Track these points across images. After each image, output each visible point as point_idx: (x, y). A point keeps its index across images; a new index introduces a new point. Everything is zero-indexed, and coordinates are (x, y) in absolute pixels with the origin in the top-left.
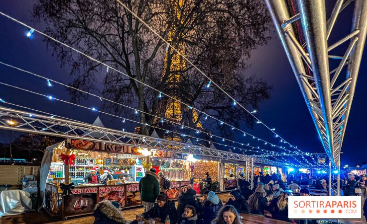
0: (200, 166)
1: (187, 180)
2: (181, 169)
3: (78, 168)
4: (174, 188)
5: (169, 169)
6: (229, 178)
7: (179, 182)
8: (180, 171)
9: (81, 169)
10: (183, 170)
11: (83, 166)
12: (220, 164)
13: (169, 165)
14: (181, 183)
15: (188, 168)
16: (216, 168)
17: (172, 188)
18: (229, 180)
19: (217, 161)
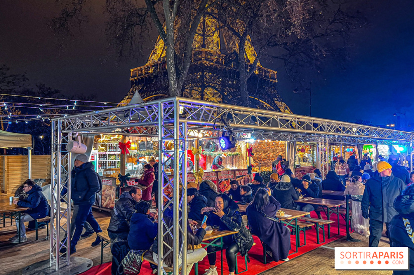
0: (259, 147)
1: (242, 168)
2: (235, 153)
3: (110, 155)
4: (227, 179)
5: (218, 152)
6: (303, 165)
7: (234, 171)
8: (233, 155)
9: (113, 157)
10: (237, 154)
11: (115, 153)
12: (289, 144)
13: (217, 149)
14: (236, 172)
15: (244, 151)
16: (282, 149)
17: (225, 180)
18: (304, 167)
19: (285, 140)
